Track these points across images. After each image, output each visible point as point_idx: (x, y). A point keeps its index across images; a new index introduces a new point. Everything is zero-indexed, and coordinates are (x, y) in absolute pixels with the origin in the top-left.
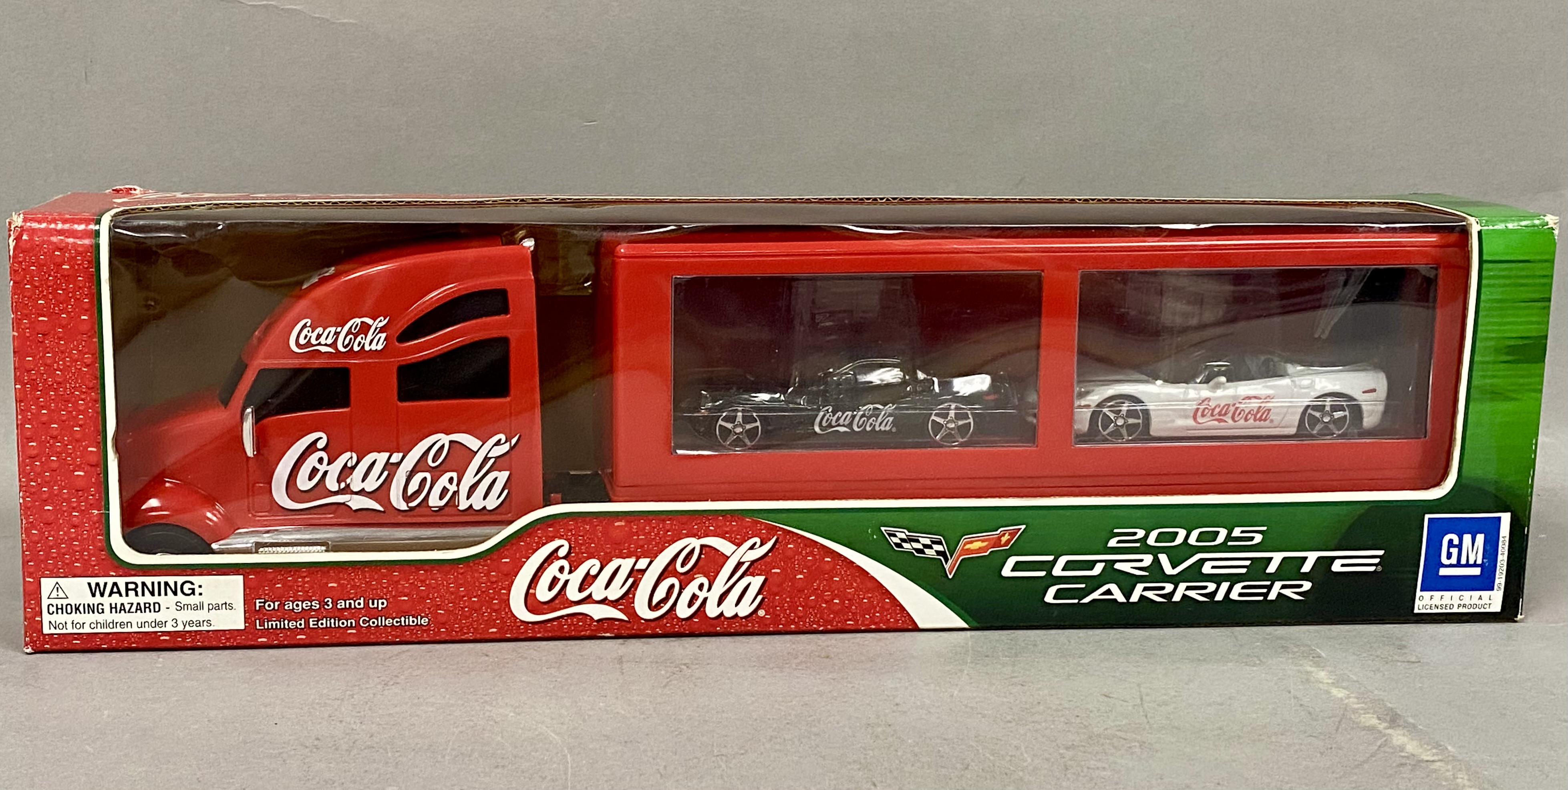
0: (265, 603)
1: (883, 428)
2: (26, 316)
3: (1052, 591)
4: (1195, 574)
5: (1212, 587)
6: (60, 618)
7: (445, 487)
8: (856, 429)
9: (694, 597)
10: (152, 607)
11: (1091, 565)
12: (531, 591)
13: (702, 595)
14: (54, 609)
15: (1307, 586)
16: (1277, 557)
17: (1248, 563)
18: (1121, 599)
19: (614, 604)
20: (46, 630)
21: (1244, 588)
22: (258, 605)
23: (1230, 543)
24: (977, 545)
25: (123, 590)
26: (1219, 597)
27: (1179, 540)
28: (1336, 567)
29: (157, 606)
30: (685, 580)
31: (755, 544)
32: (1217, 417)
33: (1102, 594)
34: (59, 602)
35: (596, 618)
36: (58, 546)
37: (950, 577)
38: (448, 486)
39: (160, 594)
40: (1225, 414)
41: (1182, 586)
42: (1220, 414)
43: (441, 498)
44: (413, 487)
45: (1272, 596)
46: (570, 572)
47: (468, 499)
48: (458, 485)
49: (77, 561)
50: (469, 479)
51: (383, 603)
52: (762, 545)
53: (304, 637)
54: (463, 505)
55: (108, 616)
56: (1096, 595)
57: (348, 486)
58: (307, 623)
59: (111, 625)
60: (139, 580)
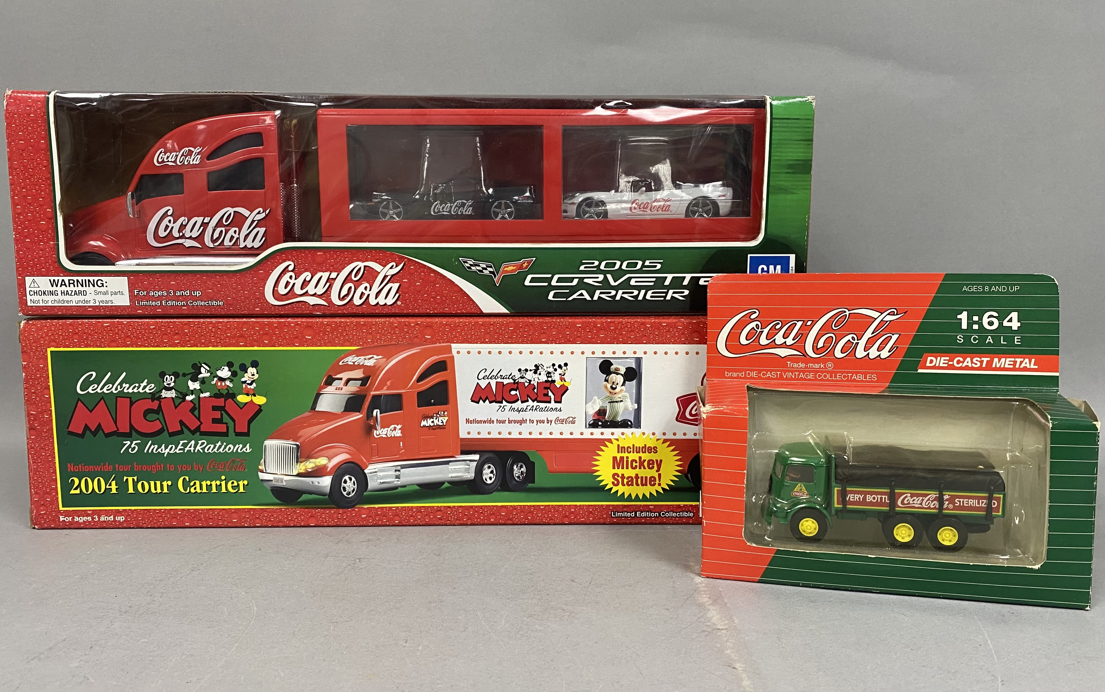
0: (139, 292)
1: (467, 213)
2: (14, 141)
3: (552, 294)
4: (626, 285)
5: (636, 292)
6: (36, 298)
7: (232, 236)
8: (453, 213)
9: (362, 294)
10: (82, 293)
11: (571, 280)
12: (276, 289)
13: (367, 293)
14: (33, 293)
15: (687, 292)
16: (670, 277)
17: (654, 279)
18: (588, 298)
19: (320, 296)
20: (29, 304)
21: (653, 293)
22: (136, 293)
23: (644, 269)
24: (510, 268)
25: (67, 284)
26: (640, 298)
27: (617, 267)
28: (702, 282)
29: (85, 292)
30: (357, 284)
31: (393, 266)
32: (642, 209)
33: (578, 296)
34: (35, 289)
35: (311, 304)
36: (33, 260)
37: (498, 285)
38: (234, 235)
39: (86, 286)
40: (647, 208)
41: (620, 292)
42: (644, 208)
43: (230, 241)
44: (216, 235)
45: (668, 298)
46: (296, 279)
47: (244, 242)
48: (239, 234)
49: (43, 268)
50: (244, 231)
51: (199, 293)
52: (396, 266)
53: (160, 310)
54: (242, 245)
55: (60, 297)
56: (575, 296)
57: (184, 234)
58: (161, 303)
59: (62, 302)
60: (75, 278)
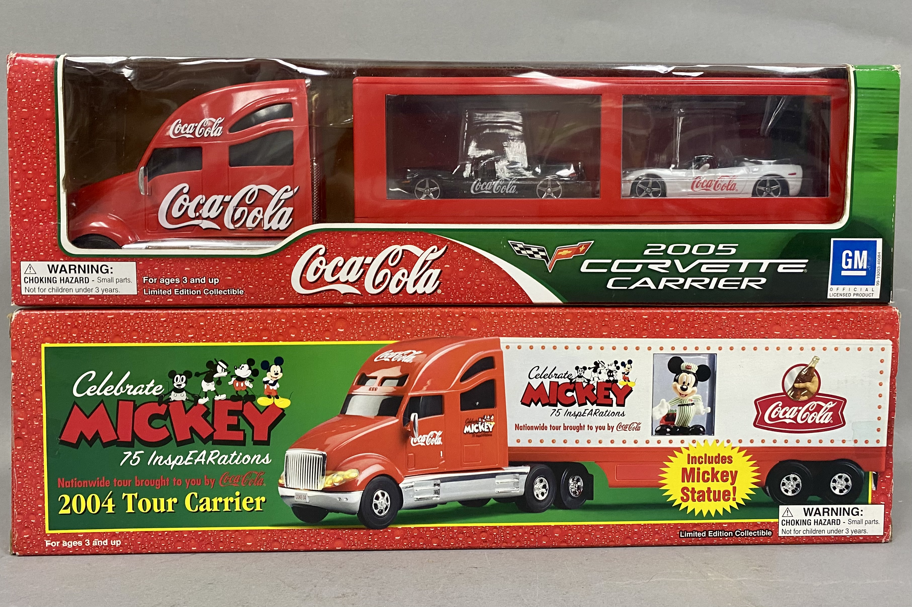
0: (148, 279)
1: (510, 192)
2: (15, 109)
3: (611, 281)
4: (696, 272)
5: (707, 280)
6: (32, 285)
7: (255, 216)
8: (495, 192)
9: (399, 281)
10: (84, 280)
11: (634, 266)
12: (304, 275)
13: (404, 280)
14: (28, 280)
15: (763, 280)
16: (745, 263)
17: (728, 266)
18: (653, 287)
19: (352, 284)
20: (23, 293)
21: (726, 281)
22: (144, 280)
23: (717, 254)
24: (565, 252)
25: (68, 271)
26: (712, 287)
27: (687, 251)
28: (780, 269)
29: (87, 279)
30: (394, 270)
31: (434, 249)
32: (705, 188)
33: (641, 284)
34: (31, 276)
35: (342, 293)
36: (31, 243)
37: (550, 271)
38: (257, 215)
39: (88, 272)
40: (710, 186)
41: (689, 280)
42: (707, 186)
43: (253, 222)
44: (237, 216)
45: (743, 287)
46: (326, 264)
47: (269, 223)
48: (263, 215)
49: (42, 251)
50: (269, 211)
51: (217, 281)
52: (438, 250)
53: (171, 300)
54: (266, 227)
55: (59, 285)
56: (637, 284)
57: (200, 215)
58: (173, 291)
59: (61, 290)
60: (77, 263)
